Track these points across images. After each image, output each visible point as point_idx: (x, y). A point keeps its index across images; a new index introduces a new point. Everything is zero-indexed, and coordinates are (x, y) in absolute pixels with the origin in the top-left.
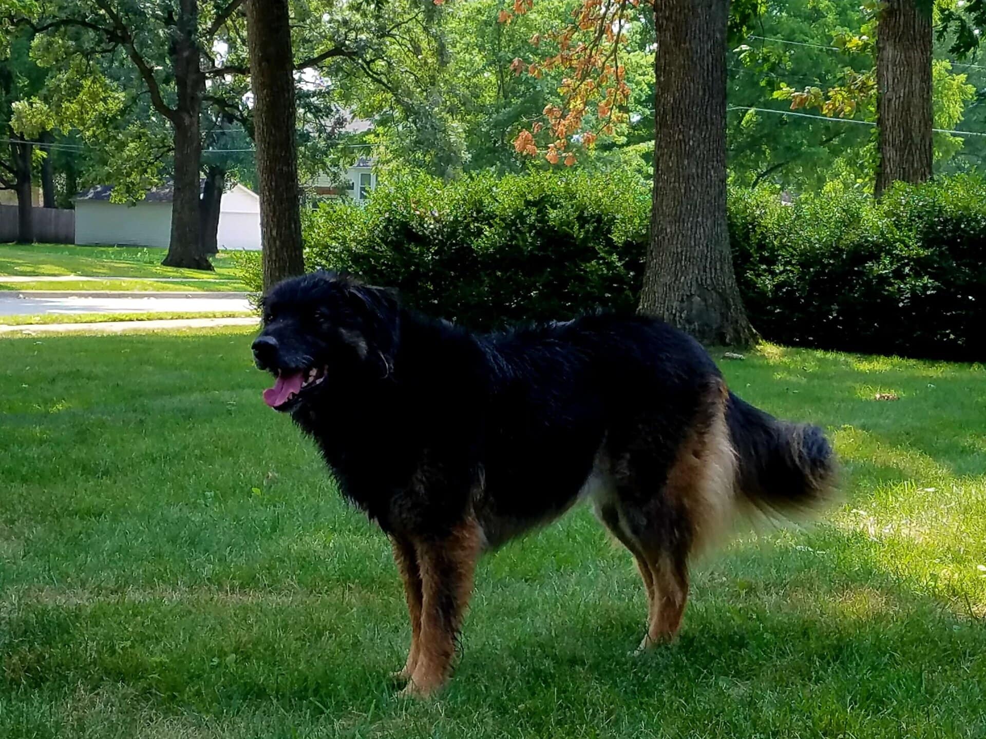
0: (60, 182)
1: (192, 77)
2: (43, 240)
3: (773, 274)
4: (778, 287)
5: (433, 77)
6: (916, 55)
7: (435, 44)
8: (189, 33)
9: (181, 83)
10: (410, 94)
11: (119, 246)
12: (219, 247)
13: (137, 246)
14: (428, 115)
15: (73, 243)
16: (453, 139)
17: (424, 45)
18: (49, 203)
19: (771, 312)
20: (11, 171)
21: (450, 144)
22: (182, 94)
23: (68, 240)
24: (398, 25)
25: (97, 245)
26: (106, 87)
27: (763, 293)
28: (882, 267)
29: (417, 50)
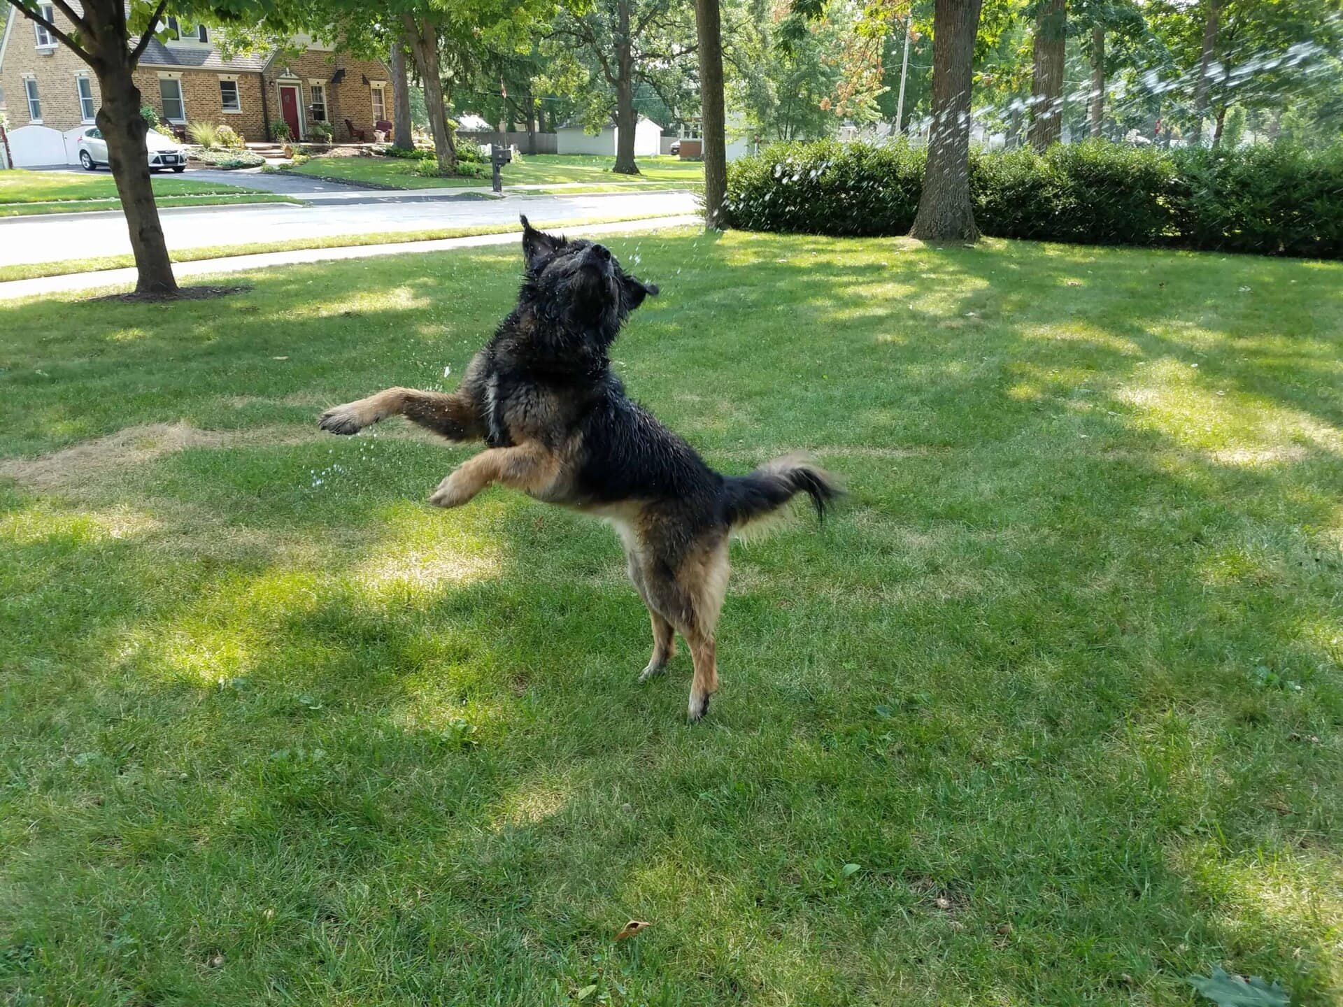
0: (547, 115)
1: (627, 60)
2: (541, 152)
3: (986, 195)
4: (989, 202)
5: (758, 56)
6: (1056, 57)
7: (760, 36)
8: (625, 35)
9: (621, 65)
10: (746, 67)
11: (582, 155)
12: (636, 154)
13: (589, 155)
14: (756, 78)
15: (556, 153)
16: (770, 92)
17: (754, 37)
18: (542, 130)
19: (985, 217)
20: (522, 111)
21: (768, 96)
22: (621, 71)
23: (555, 152)
24: (740, 26)
25: (570, 154)
26: (579, 67)
27: (980, 206)
28: (1049, 192)
29: (750, 40)
